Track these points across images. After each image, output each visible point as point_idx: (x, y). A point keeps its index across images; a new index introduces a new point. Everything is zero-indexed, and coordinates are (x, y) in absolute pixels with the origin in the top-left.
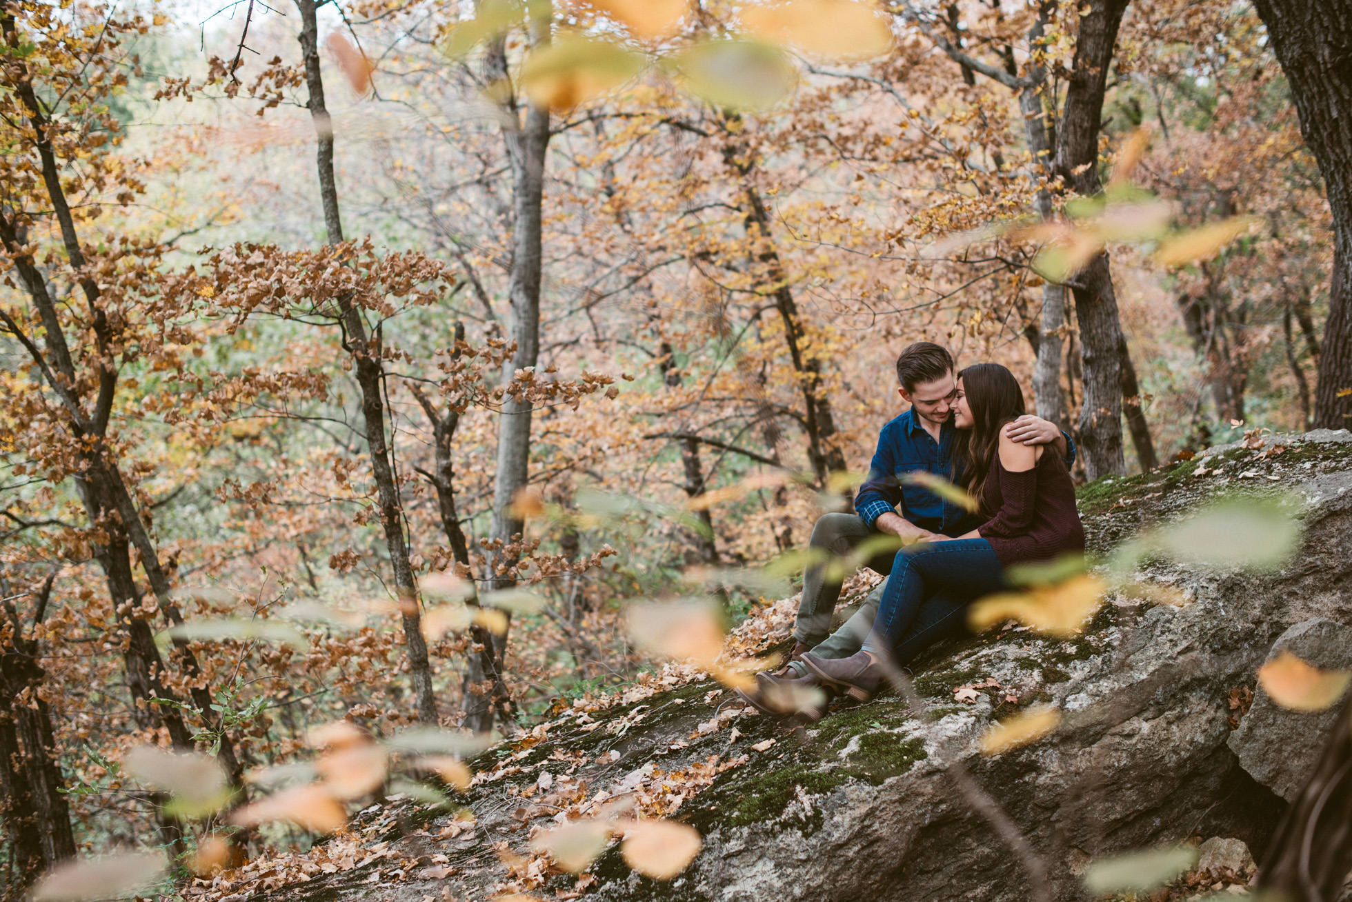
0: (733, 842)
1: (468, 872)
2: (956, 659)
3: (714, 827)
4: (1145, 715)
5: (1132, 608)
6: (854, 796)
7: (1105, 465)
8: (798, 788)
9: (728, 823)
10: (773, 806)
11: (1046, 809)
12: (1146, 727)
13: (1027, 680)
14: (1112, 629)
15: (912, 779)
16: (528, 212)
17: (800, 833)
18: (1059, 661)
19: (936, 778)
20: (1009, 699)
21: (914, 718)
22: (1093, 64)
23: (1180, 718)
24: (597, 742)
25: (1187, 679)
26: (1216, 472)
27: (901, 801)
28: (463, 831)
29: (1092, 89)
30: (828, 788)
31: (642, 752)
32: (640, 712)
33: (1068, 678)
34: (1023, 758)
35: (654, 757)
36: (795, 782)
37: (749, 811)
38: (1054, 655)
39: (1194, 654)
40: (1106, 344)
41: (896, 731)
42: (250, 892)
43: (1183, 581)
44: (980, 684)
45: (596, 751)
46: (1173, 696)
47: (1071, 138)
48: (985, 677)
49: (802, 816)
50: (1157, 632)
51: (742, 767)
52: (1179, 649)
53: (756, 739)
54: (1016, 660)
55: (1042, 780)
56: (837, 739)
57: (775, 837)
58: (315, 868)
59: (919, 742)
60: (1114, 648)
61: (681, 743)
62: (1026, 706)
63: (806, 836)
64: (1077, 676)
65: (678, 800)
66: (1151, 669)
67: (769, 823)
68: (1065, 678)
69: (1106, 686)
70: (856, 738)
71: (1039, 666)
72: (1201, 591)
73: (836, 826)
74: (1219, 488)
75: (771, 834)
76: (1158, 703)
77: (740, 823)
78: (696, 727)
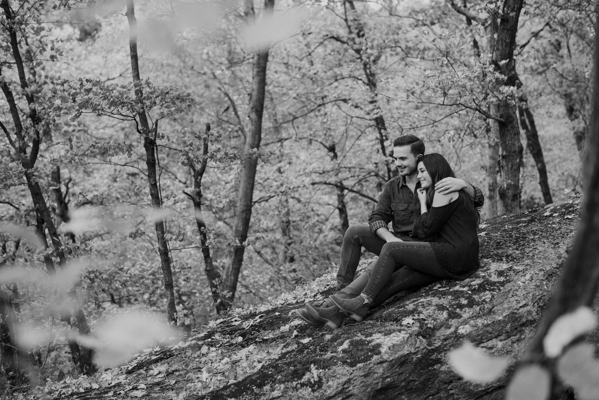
0: (276, 392)
1: (153, 395)
2: (408, 302)
3: (268, 383)
4: (501, 338)
5: (499, 282)
6: (340, 372)
7: (510, 208)
8: (312, 366)
9: (274, 382)
10: (297, 375)
11: (446, 383)
12: (500, 344)
13: (440, 316)
14: (487, 292)
15: (371, 365)
16: (259, 76)
17: (310, 389)
18: (457, 307)
19: (385, 365)
20: (429, 326)
21: (380, 332)
22: (512, 11)
23: (518, 340)
24: (236, 331)
25: (524, 320)
26: (555, 215)
27: (366, 376)
28: (160, 373)
29: (511, 23)
30: (327, 367)
31: (251, 339)
32: (260, 317)
33: (461, 317)
34: (433, 357)
35: (256, 342)
36: (311, 363)
37: (286, 376)
38: (456, 304)
39: (528, 308)
40: (513, 149)
41: (368, 339)
42: (56, 395)
43: (527, 269)
44: (416, 317)
45: (233, 336)
46: (516, 329)
47: (500, 47)
48: (420, 313)
49: (312, 380)
50: (510, 296)
51: (293, 351)
52: (521, 305)
53: (304, 337)
54: (437, 305)
55: (443, 368)
56: (339, 341)
57: (297, 390)
58: (89, 386)
59: (379, 345)
60: (486, 303)
61: (271, 336)
62: (438, 330)
63: (313, 391)
64: (465, 316)
65: (259, 366)
66: (505, 314)
67: (295, 383)
68: (459, 316)
69: (480, 322)
70: (347, 341)
71: (447, 309)
72: (535, 275)
73: (329, 387)
74: (554, 223)
75: (296, 389)
76: (507, 332)
77: (281, 382)
78: (279, 328)
